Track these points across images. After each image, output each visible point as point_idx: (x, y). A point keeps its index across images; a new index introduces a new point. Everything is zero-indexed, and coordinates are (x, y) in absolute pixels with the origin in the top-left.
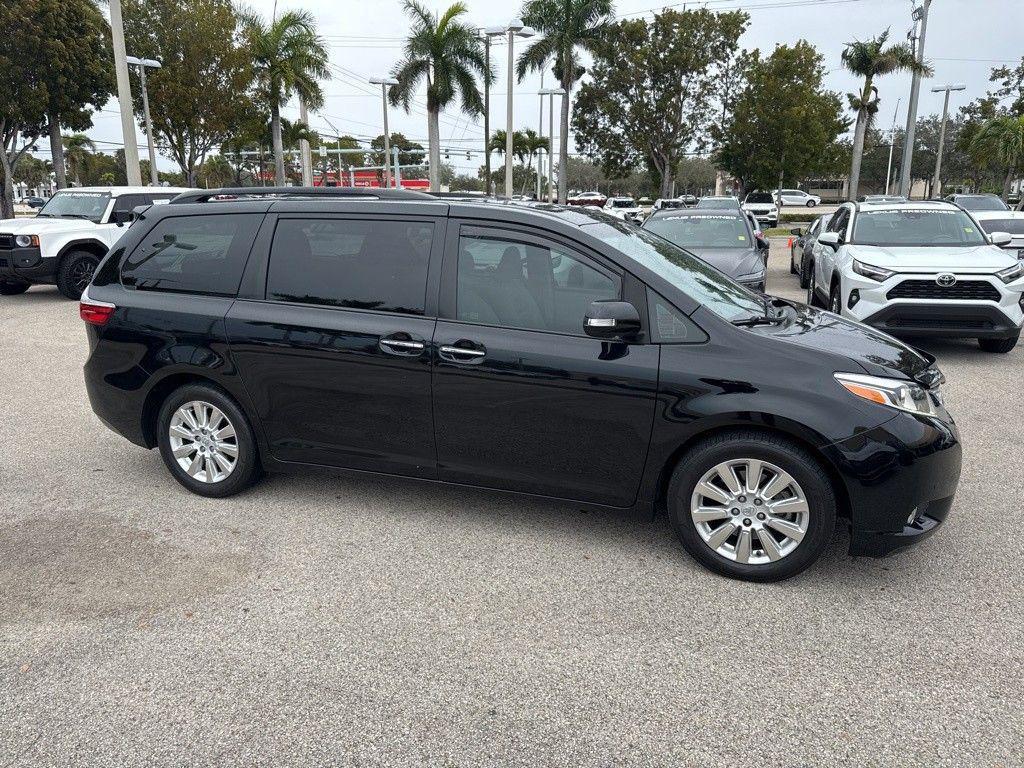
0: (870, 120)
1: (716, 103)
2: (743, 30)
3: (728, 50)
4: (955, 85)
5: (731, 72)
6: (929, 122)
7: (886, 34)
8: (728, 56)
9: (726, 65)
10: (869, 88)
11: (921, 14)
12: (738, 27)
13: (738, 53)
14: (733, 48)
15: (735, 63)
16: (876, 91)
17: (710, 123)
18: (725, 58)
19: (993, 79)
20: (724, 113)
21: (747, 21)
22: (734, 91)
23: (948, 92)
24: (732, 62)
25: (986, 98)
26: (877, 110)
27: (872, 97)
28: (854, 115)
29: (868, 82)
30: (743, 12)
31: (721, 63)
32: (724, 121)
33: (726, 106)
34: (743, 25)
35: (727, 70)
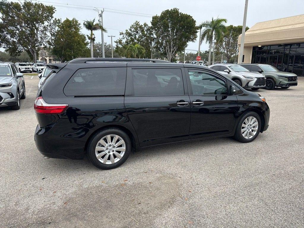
0: (93, 43)
1: (48, 34)
2: (54, 12)
3: (50, 18)
4: (113, 35)
5: (52, 25)
6: (98, 44)
7: (94, 20)
8: (50, 19)
9: (50, 22)
10: (92, 34)
11: (101, 16)
12: (52, 11)
13: (54, 19)
14: (52, 17)
15: (53, 22)
16: (94, 35)
17: (47, 40)
18: (50, 20)
19: (120, 35)
20: (51, 37)
21: (55, 10)
22: (53, 31)
23: (112, 37)
24: (52, 22)
25: (119, 39)
26: (95, 40)
27: (93, 37)
28: (89, 41)
29: (92, 32)
30: (53, 7)
31: (48, 21)
32: (52, 40)
33: (52, 35)
34: (54, 11)
35: (51, 24)
